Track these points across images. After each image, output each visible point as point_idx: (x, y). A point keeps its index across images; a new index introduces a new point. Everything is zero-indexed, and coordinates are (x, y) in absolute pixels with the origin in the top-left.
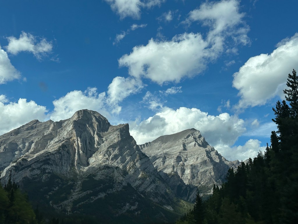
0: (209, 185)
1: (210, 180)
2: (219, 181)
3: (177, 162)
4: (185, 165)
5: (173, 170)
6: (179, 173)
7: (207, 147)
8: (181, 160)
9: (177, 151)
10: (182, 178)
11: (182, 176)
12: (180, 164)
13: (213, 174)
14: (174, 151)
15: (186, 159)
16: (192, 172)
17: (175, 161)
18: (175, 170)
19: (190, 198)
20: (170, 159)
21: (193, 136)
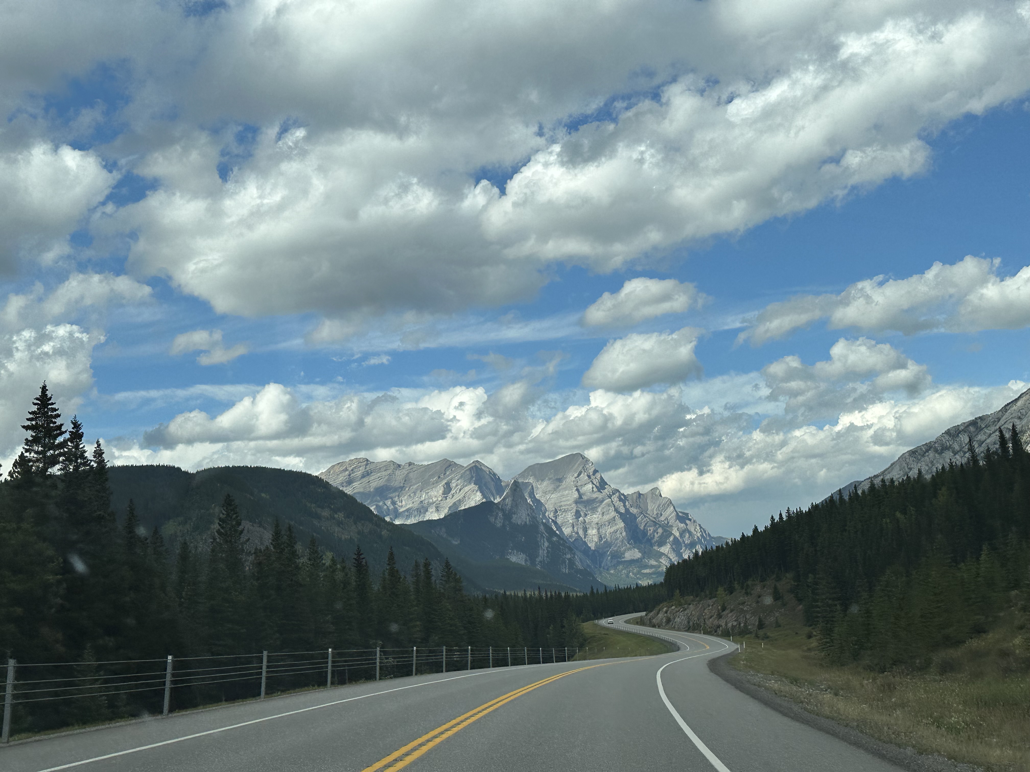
0: (622, 549)
1: (622, 543)
2: (631, 542)
3: (576, 518)
4: (587, 521)
5: (573, 530)
6: (581, 532)
7: (606, 488)
8: (580, 516)
9: (568, 500)
10: (586, 540)
11: (585, 538)
12: (580, 521)
13: (624, 534)
14: (564, 499)
15: (587, 513)
16: (598, 533)
17: (575, 517)
18: (575, 529)
19: (602, 565)
20: (563, 512)
21: (586, 473)
